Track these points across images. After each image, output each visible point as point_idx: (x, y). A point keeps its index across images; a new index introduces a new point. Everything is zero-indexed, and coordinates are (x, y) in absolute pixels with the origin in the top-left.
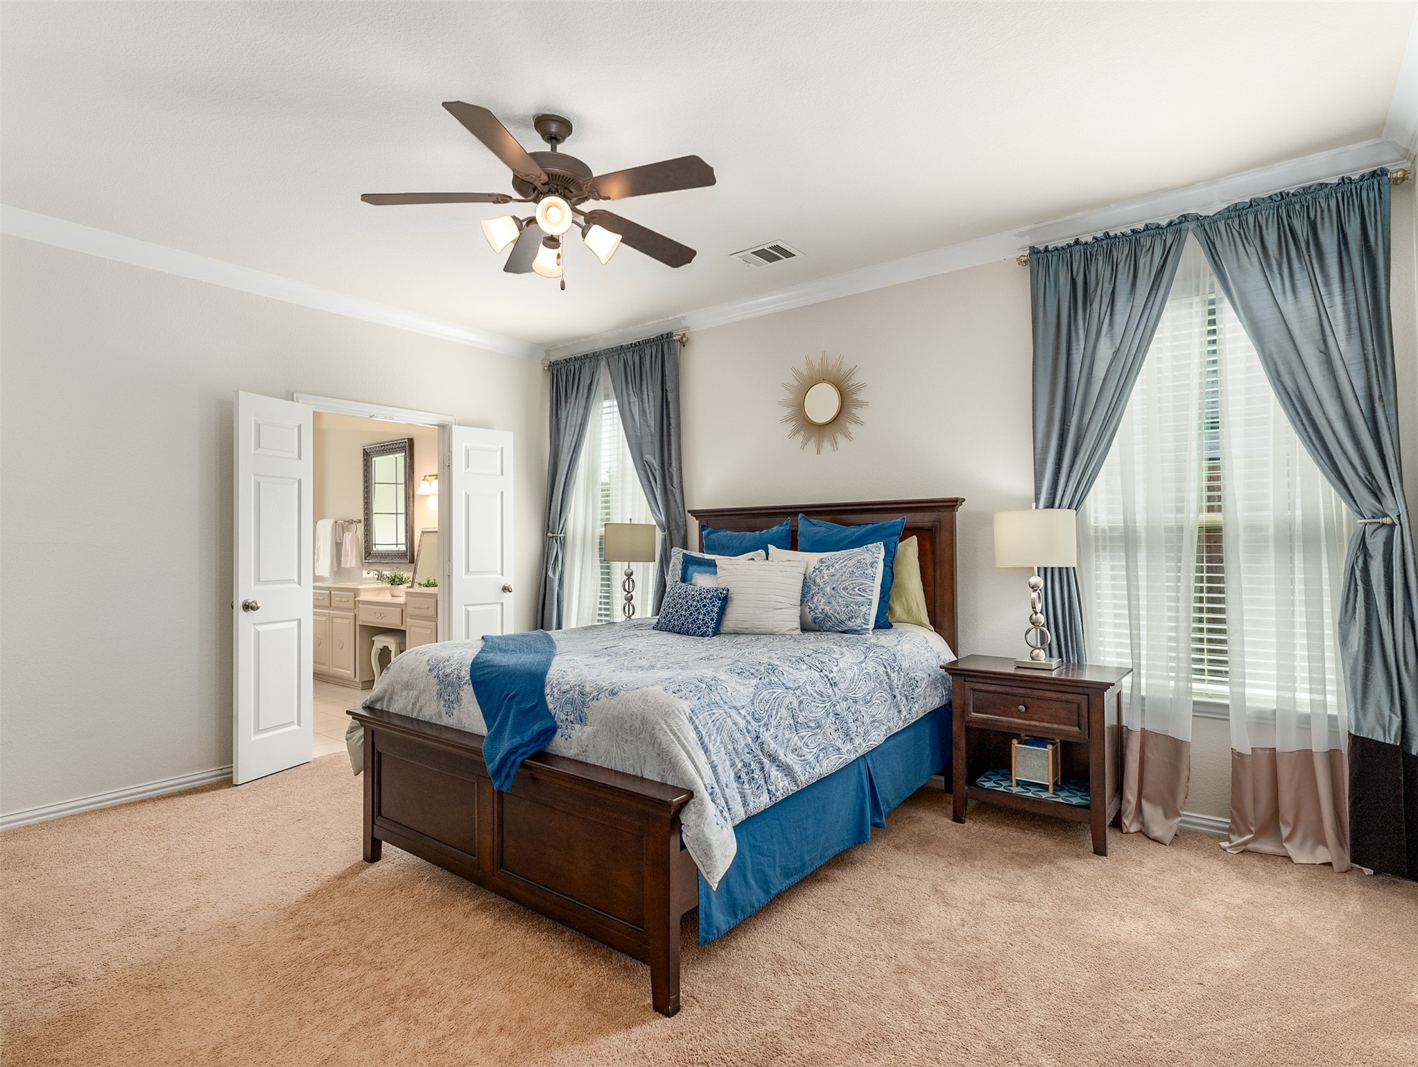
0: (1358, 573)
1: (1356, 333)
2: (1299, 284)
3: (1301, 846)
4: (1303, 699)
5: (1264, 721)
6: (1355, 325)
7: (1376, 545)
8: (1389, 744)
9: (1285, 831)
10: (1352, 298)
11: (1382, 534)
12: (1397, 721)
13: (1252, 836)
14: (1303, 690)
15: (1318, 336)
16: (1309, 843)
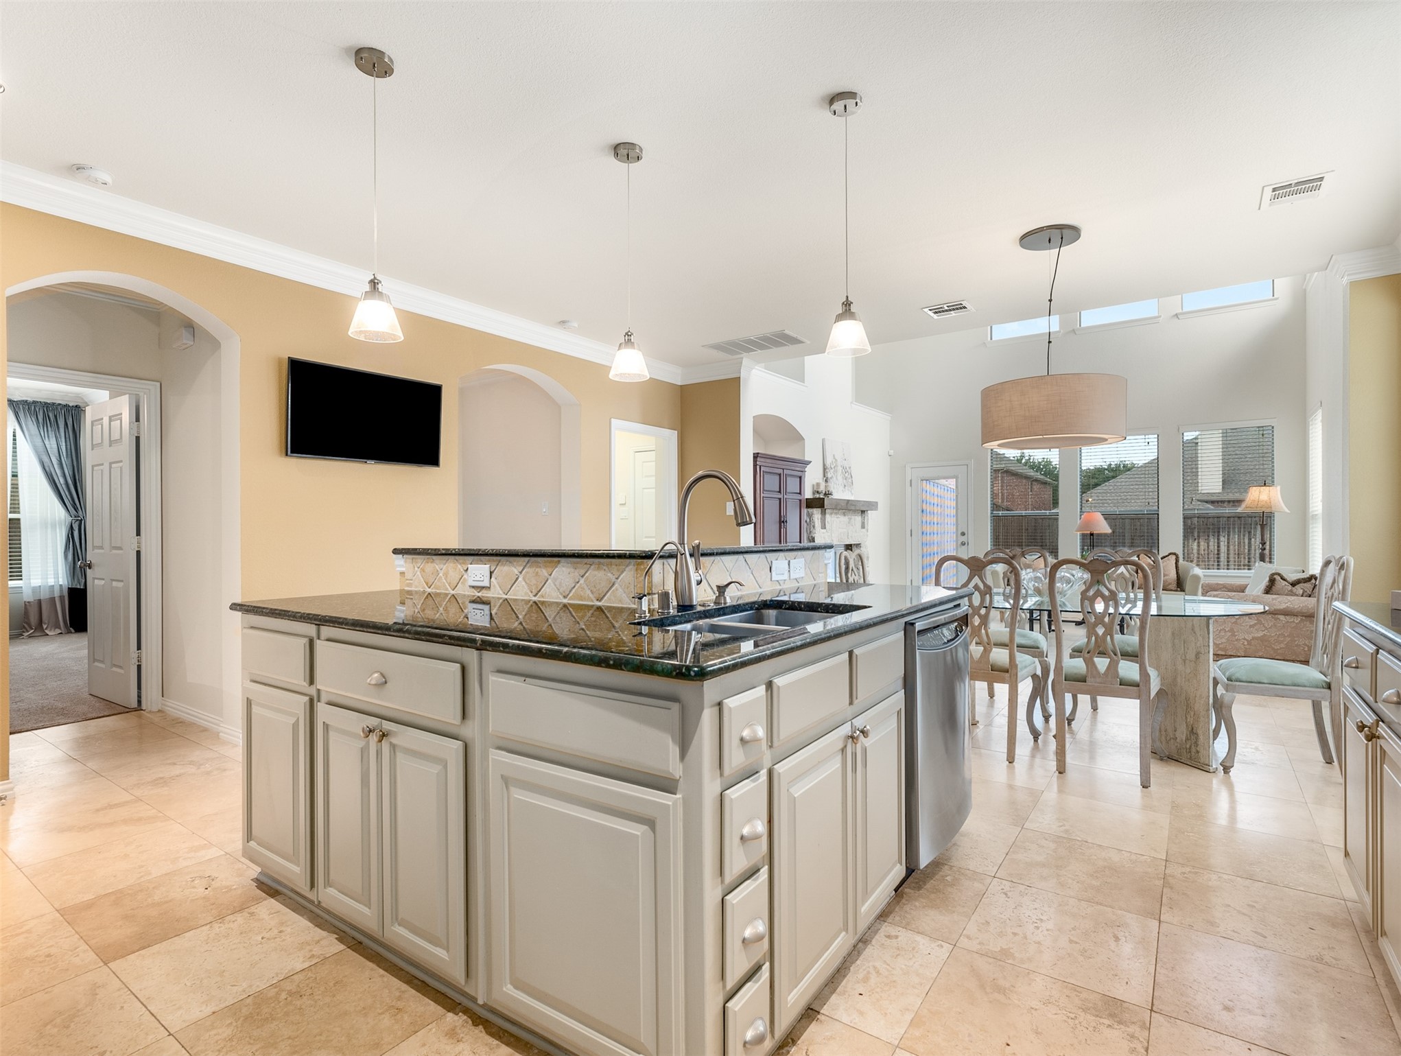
0: (70, 536)
1: (69, 456)
2: (50, 435)
3: (50, 630)
4: (51, 582)
5: (36, 590)
6: (69, 453)
7: (76, 527)
8: (80, 589)
9: (45, 626)
10: (68, 444)
11: (78, 522)
12: (84, 581)
13: (33, 631)
14: (51, 578)
15: (57, 455)
16: (53, 630)
